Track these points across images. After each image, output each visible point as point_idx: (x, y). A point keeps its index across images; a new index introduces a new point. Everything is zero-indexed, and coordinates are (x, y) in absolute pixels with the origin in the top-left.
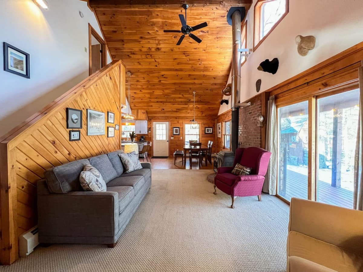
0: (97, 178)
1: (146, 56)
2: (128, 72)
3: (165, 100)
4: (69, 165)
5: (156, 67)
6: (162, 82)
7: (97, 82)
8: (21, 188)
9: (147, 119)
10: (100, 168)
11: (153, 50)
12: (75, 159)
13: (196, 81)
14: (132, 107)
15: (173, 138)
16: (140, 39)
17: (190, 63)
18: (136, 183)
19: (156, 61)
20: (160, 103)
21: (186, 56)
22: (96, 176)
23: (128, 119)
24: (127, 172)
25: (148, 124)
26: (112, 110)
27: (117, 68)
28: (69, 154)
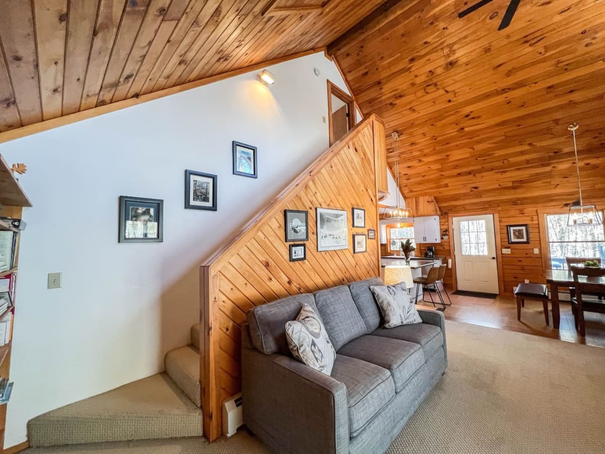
0: (315, 339)
1: (425, 90)
2: (393, 133)
3: (479, 167)
4: (278, 305)
5: (451, 104)
6: (466, 129)
7: (332, 161)
8: (225, 331)
9: (439, 213)
10: (333, 313)
11: (439, 71)
12: (299, 290)
13: (576, 97)
14: (405, 195)
15: (509, 250)
16: (410, 63)
17: (548, 57)
18: (399, 362)
19: (447, 92)
20: (467, 175)
21: (530, 45)
22: (312, 333)
23: (396, 216)
24: (387, 326)
25: (440, 222)
26: (360, 204)
27: (368, 130)
28: (289, 283)
